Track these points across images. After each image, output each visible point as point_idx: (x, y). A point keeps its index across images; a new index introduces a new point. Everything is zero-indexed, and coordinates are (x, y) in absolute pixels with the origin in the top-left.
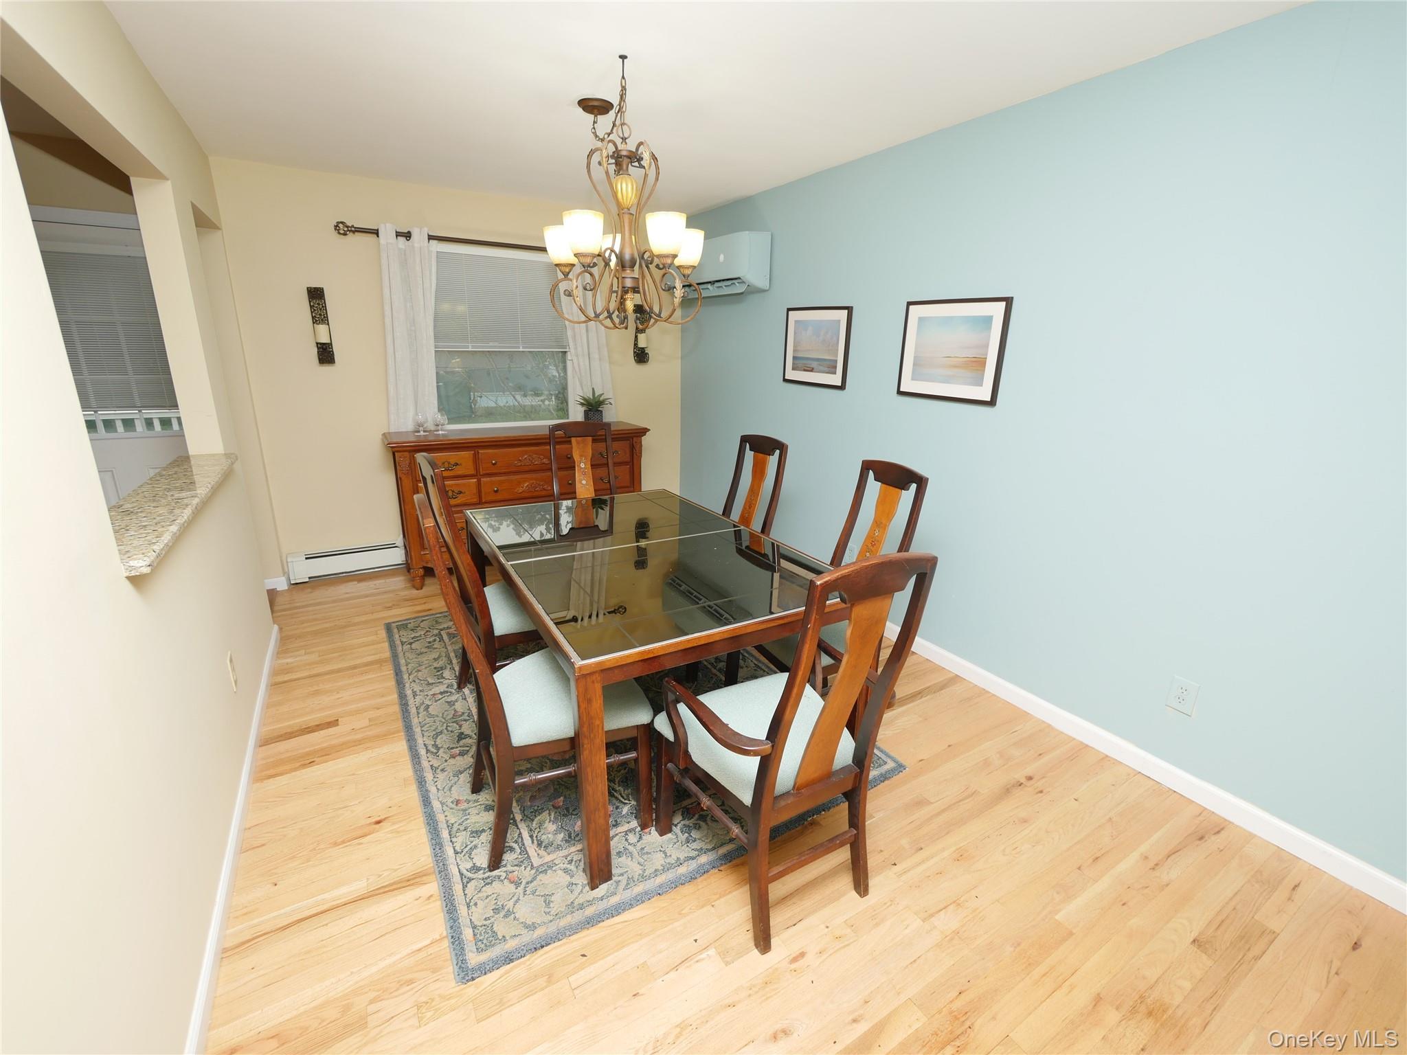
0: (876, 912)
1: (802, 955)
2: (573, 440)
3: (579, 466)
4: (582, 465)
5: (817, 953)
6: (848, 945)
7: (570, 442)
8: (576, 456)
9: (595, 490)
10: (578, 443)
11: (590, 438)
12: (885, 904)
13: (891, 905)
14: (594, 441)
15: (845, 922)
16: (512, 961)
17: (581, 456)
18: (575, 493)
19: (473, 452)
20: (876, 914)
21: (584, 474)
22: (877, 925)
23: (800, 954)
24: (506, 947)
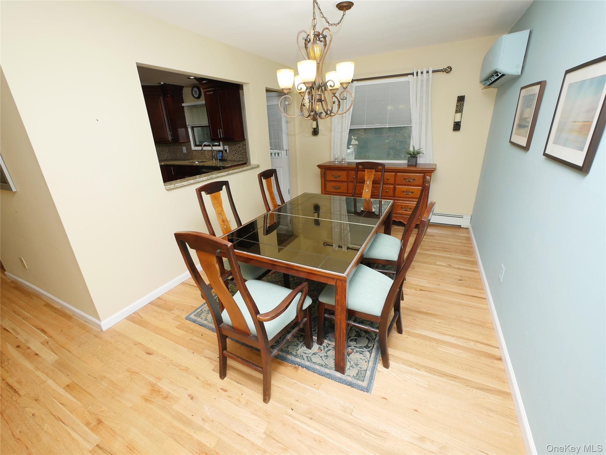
0: (259, 410)
1: (226, 391)
2: (366, 170)
3: (366, 183)
4: (368, 183)
5: (228, 396)
6: (237, 405)
7: (364, 171)
8: (366, 178)
9: (371, 195)
10: (368, 172)
11: (375, 170)
12: (266, 413)
13: (266, 415)
14: (376, 171)
15: (248, 400)
16: (194, 322)
17: (368, 178)
18: (362, 194)
19: (347, 172)
20: (258, 411)
21: (368, 186)
22: (253, 414)
23: (226, 390)
24: (198, 319)
